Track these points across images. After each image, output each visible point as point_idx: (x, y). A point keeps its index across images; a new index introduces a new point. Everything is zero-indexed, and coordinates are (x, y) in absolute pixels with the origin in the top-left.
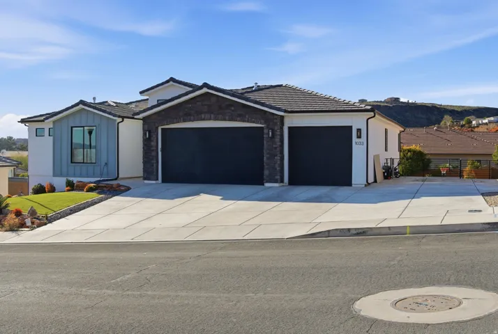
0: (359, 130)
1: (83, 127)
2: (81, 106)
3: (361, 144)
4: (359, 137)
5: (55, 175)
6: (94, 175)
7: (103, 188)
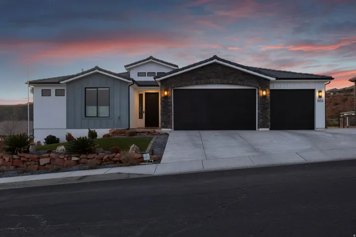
0: (320, 92)
1: (97, 88)
2: (97, 71)
3: (322, 101)
4: (320, 96)
5: (68, 127)
6: (107, 127)
7: (141, 134)
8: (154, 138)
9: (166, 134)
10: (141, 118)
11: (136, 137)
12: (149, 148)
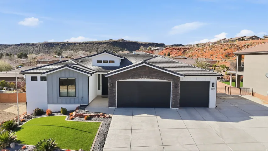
0: (213, 84)
1: (67, 78)
2: (66, 67)
3: (214, 89)
4: (213, 86)
5: (49, 103)
6: (74, 103)
7: (94, 116)
8: (102, 123)
9: (110, 117)
10: (99, 89)
11: (89, 121)
12: (93, 145)
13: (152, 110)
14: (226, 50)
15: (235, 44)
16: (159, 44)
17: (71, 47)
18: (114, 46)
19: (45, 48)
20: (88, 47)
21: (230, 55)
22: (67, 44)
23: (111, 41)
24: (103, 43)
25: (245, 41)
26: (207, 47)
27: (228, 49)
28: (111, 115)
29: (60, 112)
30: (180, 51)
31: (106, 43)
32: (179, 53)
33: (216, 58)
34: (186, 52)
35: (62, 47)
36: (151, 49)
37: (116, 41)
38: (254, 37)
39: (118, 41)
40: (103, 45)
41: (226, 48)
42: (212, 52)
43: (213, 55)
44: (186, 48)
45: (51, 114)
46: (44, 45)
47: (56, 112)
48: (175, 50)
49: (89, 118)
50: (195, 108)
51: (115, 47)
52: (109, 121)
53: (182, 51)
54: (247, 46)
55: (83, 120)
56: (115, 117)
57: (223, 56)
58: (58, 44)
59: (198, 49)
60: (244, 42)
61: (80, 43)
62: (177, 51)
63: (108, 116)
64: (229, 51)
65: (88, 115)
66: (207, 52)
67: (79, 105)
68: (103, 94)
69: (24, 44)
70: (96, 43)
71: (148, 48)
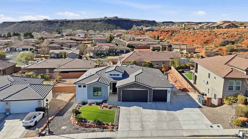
1: (97, 87)
2: (97, 82)
4: (169, 92)
5: (88, 99)
6: (101, 99)
7: (112, 107)
8: (116, 111)
9: (119, 108)
10: (111, 89)
11: (111, 110)
12: (115, 121)
13: (139, 103)
14: (206, 37)
15: (214, 32)
16: (151, 21)
17: (70, 24)
18: (109, 23)
19: (46, 25)
20: (84, 25)
21: (208, 42)
22: (65, 21)
23: (106, 19)
24: (99, 21)
25: (223, 29)
26: (191, 32)
27: (208, 36)
28: (120, 107)
29: (94, 103)
30: (168, 33)
31: (101, 21)
32: (167, 35)
33: (197, 44)
34: (173, 34)
35: (61, 25)
36: (142, 29)
37: (110, 19)
38: (231, 25)
39: (112, 19)
40: (98, 23)
41: (206, 35)
42: (194, 39)
43: (194, 41)
44: (174, 31)
45: (90, 104)
46: (45, 23)
47: (92, 103)
48: (164, 32)
49: (110, 108)
50: (160, 102)
51: (110, 25)
52: (119, 110)
53: (170, 34)
54: (223, 34)
55: (107, 109)
56: (122, 108)
57: (202, 42)
58: (56, 22)
59: (184, 33)
60: (221, 30)
61: (77, 21)
62: (165, 33)
63: (118, 107)
64: (208, 37)
65: (109, 106)
66: (190, 37)
67: (103, 100)
68: (113, 91)
69: (26, 22)
70: (92, 21)
71: (140, 27)
